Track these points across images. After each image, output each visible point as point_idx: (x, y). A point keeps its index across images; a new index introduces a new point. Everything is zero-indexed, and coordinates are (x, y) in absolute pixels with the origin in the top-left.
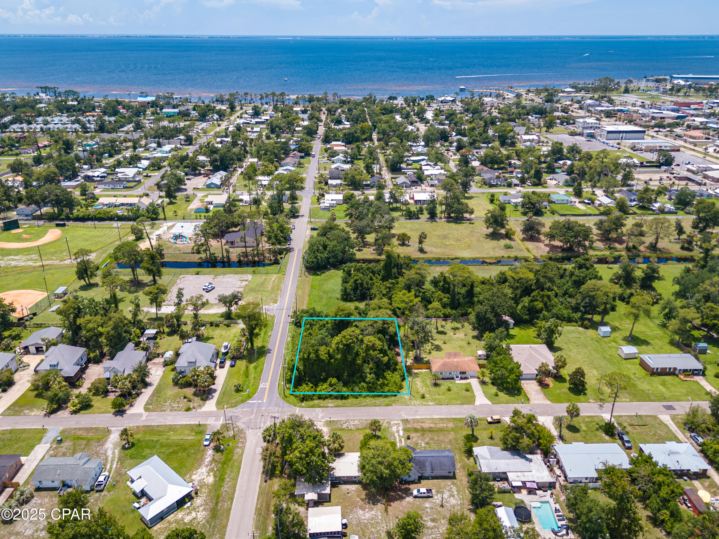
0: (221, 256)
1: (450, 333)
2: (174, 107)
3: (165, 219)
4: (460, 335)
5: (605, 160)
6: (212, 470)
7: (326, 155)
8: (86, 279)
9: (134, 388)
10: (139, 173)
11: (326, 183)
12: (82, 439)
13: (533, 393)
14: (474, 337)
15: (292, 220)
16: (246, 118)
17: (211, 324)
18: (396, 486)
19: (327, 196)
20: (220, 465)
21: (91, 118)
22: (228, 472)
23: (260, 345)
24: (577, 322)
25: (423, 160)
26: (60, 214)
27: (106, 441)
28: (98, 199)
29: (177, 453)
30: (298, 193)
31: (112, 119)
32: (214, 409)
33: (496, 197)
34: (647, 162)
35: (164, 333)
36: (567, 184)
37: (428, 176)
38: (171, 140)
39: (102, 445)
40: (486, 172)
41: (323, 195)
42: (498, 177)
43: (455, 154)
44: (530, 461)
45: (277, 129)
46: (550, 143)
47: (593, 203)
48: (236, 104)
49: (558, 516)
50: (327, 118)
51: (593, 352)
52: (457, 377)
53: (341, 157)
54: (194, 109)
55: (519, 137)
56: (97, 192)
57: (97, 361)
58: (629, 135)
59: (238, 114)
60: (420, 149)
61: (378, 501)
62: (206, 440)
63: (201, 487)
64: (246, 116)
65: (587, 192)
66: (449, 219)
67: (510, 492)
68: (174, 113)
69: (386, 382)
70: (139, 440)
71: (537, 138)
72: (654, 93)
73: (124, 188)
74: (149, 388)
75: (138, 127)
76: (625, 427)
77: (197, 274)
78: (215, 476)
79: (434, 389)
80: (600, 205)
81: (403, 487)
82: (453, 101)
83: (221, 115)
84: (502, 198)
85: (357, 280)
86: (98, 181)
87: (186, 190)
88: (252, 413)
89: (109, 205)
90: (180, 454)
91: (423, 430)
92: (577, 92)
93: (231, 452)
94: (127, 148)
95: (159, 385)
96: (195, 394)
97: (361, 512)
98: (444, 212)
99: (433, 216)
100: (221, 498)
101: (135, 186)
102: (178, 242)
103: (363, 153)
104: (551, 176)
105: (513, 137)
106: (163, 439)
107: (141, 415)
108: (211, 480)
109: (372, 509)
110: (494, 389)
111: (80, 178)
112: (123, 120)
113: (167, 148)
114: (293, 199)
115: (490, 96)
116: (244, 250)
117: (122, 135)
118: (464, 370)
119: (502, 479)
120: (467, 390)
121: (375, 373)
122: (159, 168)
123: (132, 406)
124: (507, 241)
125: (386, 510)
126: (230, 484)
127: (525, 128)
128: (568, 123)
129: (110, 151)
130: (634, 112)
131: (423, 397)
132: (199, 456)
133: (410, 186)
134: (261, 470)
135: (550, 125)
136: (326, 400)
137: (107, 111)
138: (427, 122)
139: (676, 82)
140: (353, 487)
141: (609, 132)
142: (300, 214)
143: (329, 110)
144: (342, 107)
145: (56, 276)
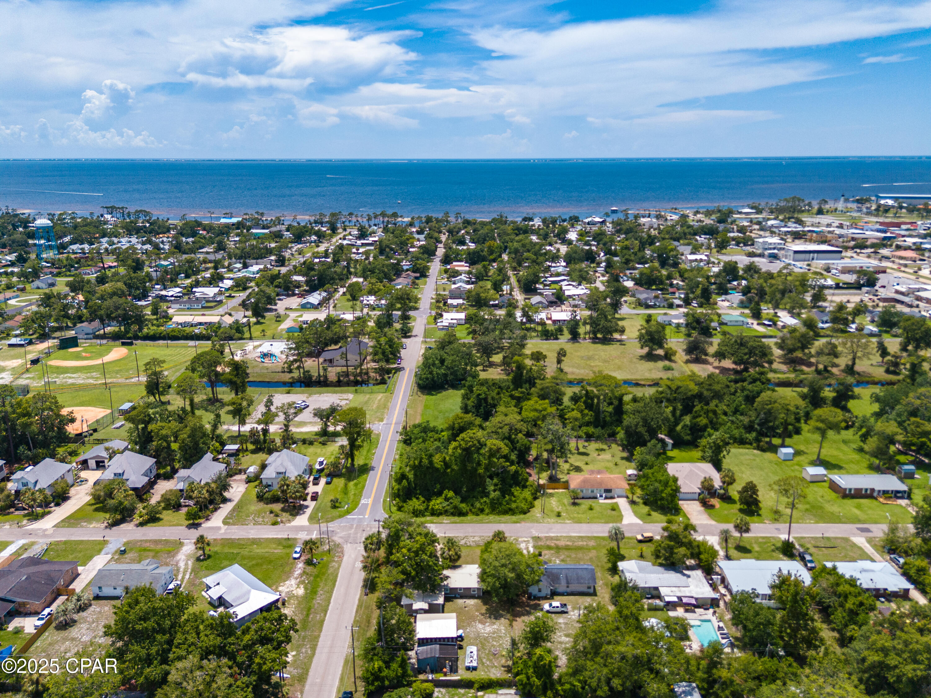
0: (316, 374)
1: (594, 454)
2: (264, 228)
3: (251, 338)
4: (606, 456)
5: (789, 278)
6: (302, 582)
7: (445, 276)
8: (157, 396)
9: (211, 502)
10: (220, 293)
11: (445, 303)
12: (149, 550)
13: (695, 514)
14: (623, 458)
15: (404, 340)
16: (350, 240)
17: (304, 442)
18: (523, 602)
19: (446, 315)
20: (312, 578)
21: (165, 239)
22: (322, 585)
23: (361, 462)
24: (751, 444)
25: (564, 280)
26: (127, 332)
27: (177, 553)
28: (171, 319)
29: (261, 565)
30: (411, 313)
31: (190, 240)
32: (306, 523)
33: (653, 318)
34: (844, 284)
35: (247, 450)
36: (742, 305)
37: (570, 296)
38: (259, 261)
39: (174, 556)
40: (641, 293)
41: (441, 316)
42: (656, 297)
43: (603, 276)
44: (689, 576)
45: (387, 250)
46: (722, 264)
47: (775, 324)
48: (339, 225)
49: (721, 634)
50: (448, 239)
51: (770, 474)
52: (601, 496)
53: (463, 277)
54: (288, 230)
55: (683, 257)
56: (171, 311)
57: (168, 477)
58: (821, 255)
59: (341, 236)
60: (560, 270)
61: (501, 616)
62: (296, 552)
63: (289, 598)
64: (350, 237)
65: (767, 314)
66: (595, 340)
67: (662, 610)
68: (263, 234)
69: (514, 499)
70: (216, 553)
71: (706, 258)
72: (855, 214)
73: (203, 307)
74: (229, 503)
75: (221, 247)
76: (808, 549)
77: (288, 393)
78: (306, 589)
79: (573, 508)
80: (784, 327)
81: (532, 603)
82: (603, 222)
83: (321, 236)
84: (660, 319)
85: (479, 395)
86: (171, 301)
87: (276, 310)
88: (351, 527)
89: (184, 324)
90: (265, 567)
91: (558, 549)
92: (757, 213)
93: (326, 566)
94: (207, 269)
95: (240, 501)
96: (283, 510)
97: (480, 626)
98: (589, 333)
99: (575, 336)
100: (313, 610)
101: (215, 306)
102: (266, 360)
103: (490, 274)
104: (723, 297)
105: (676, 256)
106: (245, 552)
107: (219, 528)
108: (301, 591)
109: (494, 623)
110: (646, 509)
111: (150, 298)
112: (203, 241)
113: (255, 268)
114: (405, 318)
115: (649, 217)
116: (345, 369)
117: (201, 257)
118: (609, 488)
119: (653, 597)
120: (613, 509)
121: (500, 490)
122: (245, 289)
123: (208, 519)
124: (667, 363)
125: (511, 625)
126: (323, 597)
127: (690, 247)
128: (745, 245)
129: (186, 271)
130: (830, 232)
131: (559, 515)
132: (287, 569)
133: (547, 307)
134: (361, 584)
135: (722, 246)
136: (441, 517)
137: (185, 232)
138: (570, 242)
139: (882, 202)
140: (471, 602)
141: (796, 252)
142: (414, 333)
143: (450, 232)
144: (466, 227)
145: (120, 394)
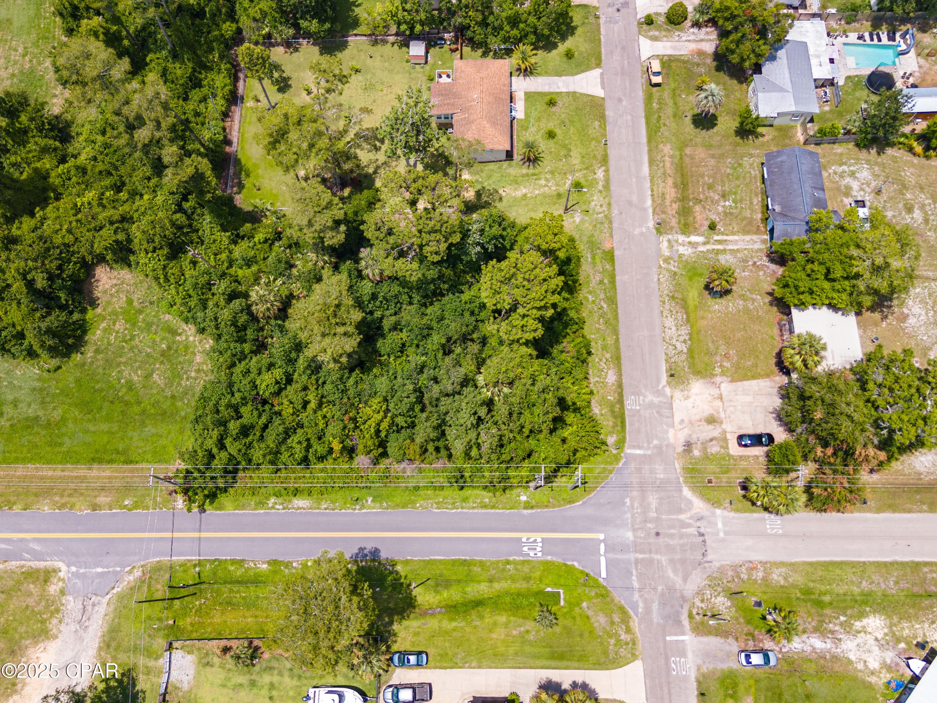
6: (847, 627)
20: (827, 611)
22: (841, 589)
78: (861, 615)
88: (646, 563)
93: (783, 591)
100: (916, 589)
126: (875, 577)
